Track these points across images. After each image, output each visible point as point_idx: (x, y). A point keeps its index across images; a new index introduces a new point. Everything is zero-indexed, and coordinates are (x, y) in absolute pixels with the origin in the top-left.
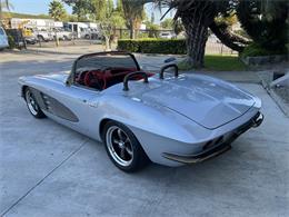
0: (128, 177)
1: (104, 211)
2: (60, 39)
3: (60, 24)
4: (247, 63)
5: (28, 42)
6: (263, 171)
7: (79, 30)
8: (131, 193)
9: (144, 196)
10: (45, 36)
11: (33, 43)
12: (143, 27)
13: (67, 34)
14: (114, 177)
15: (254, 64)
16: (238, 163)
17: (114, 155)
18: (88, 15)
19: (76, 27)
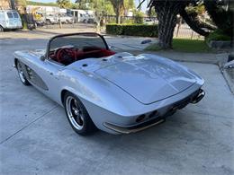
0: (80, 139)
1: (50, 167)
2: (63, 23)
3: (64, 11)
4: (210, 46)
5: (38, 24)
6: (198, 142)
7: (79, 15)
8: (78, 153)
9: (88, 157)
10: (52, 20)
11: (42, 25)
12: (130, 14)
13: (69, 18)
14: (69, 138)
15: (216, 47)
16: (177, 133)
17: (72, 120)
18: (87, 4)
19: (76, 13)
